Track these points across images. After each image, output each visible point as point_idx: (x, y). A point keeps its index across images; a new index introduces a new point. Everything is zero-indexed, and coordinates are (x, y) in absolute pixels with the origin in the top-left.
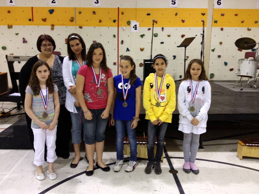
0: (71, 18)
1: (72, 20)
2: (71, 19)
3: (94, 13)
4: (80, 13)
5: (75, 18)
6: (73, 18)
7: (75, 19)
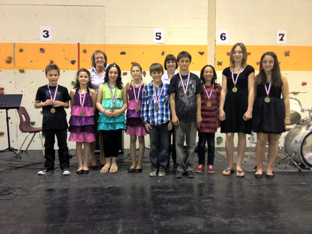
0: (8, 58)
1: (9, 61)
3: (42, 50)
4: (21, 51)
5: (14, 58)
6: (11, 58)
7: (14, 60)
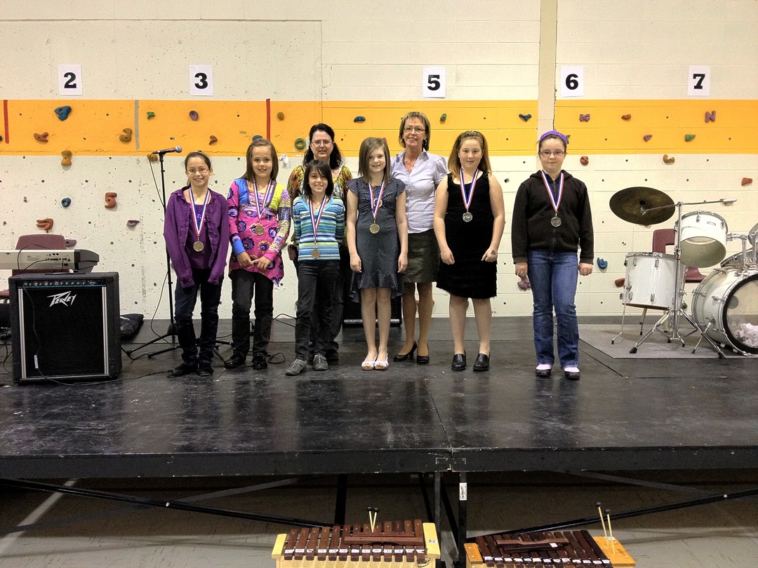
0: (124, 131)
1: (126, 139)
2: (125, 134)
3: (194, 115)
4: (151, 116)
5: (137, 131)
6: (131, 132)
7: (137, 136)
